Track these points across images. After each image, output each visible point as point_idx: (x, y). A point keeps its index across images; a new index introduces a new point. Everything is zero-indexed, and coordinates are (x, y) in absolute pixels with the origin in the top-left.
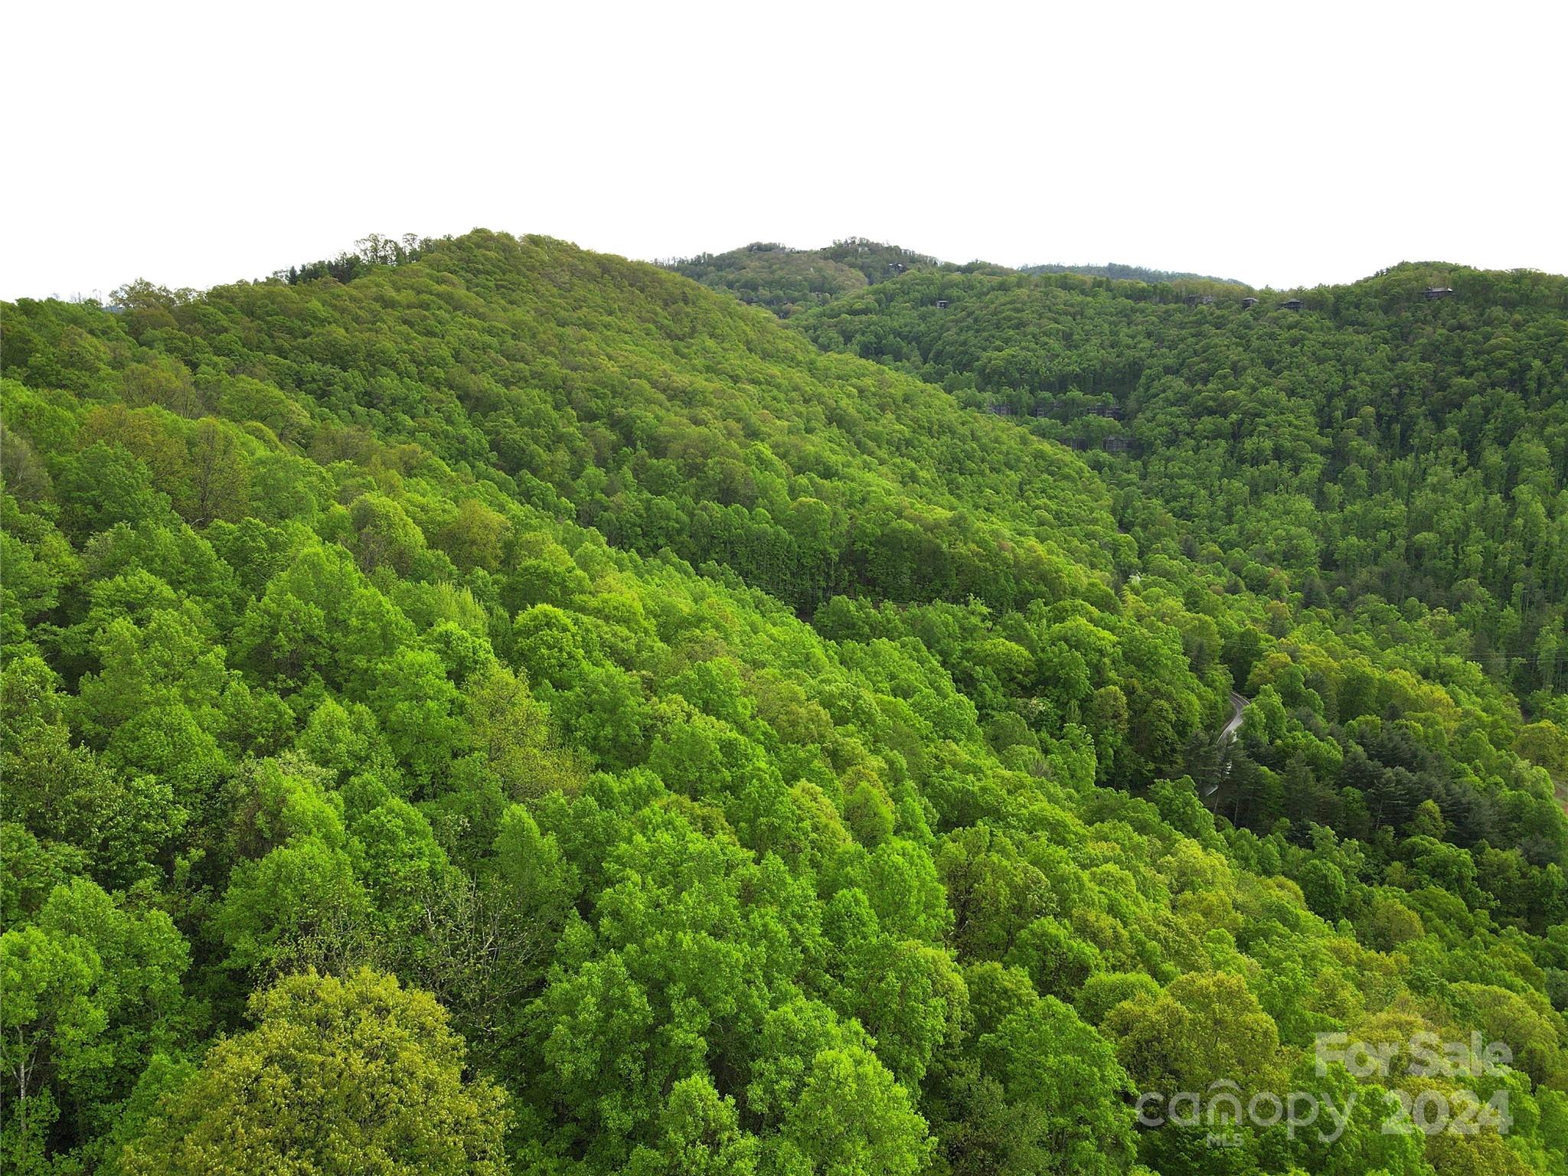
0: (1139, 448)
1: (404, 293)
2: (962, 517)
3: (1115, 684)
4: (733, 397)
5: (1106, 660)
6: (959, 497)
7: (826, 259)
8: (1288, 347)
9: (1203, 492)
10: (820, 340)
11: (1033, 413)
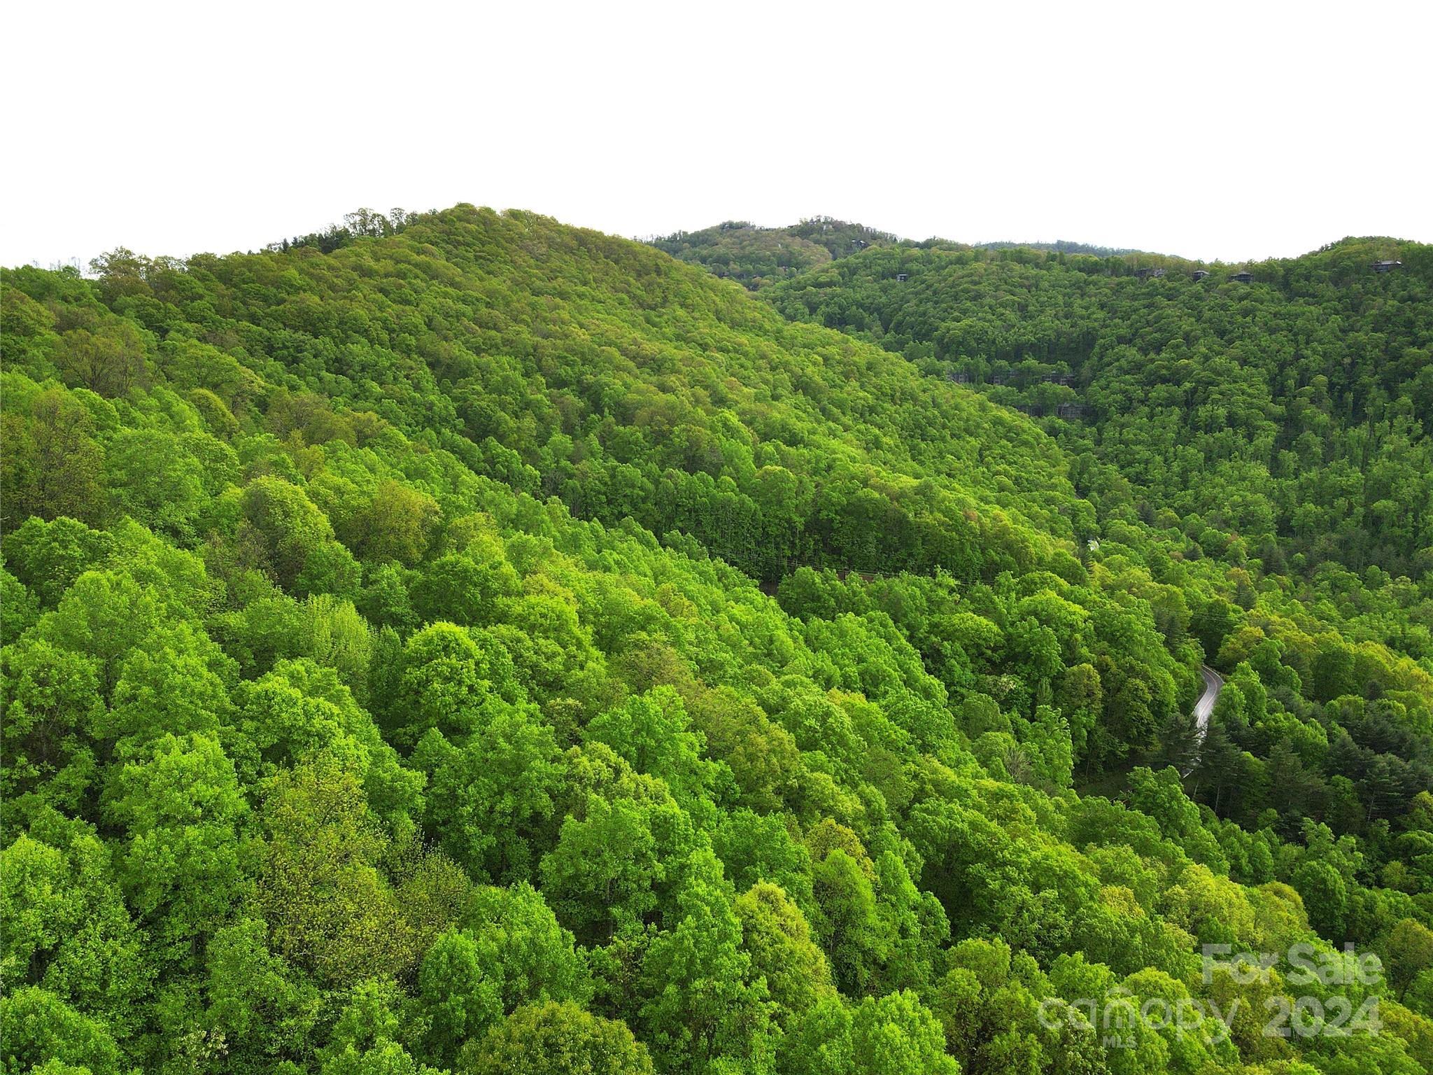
0: (1093, 415)
1: (383, 262)
2: (928, 486)
3: (1088, 661)
4: (701, 364)
5: (1078, 636)
6: (922, 463)
7: (793, 235)
8: (1239, 319)
9: (1158, 458)
10: (787, 311)
11: (990, 381)
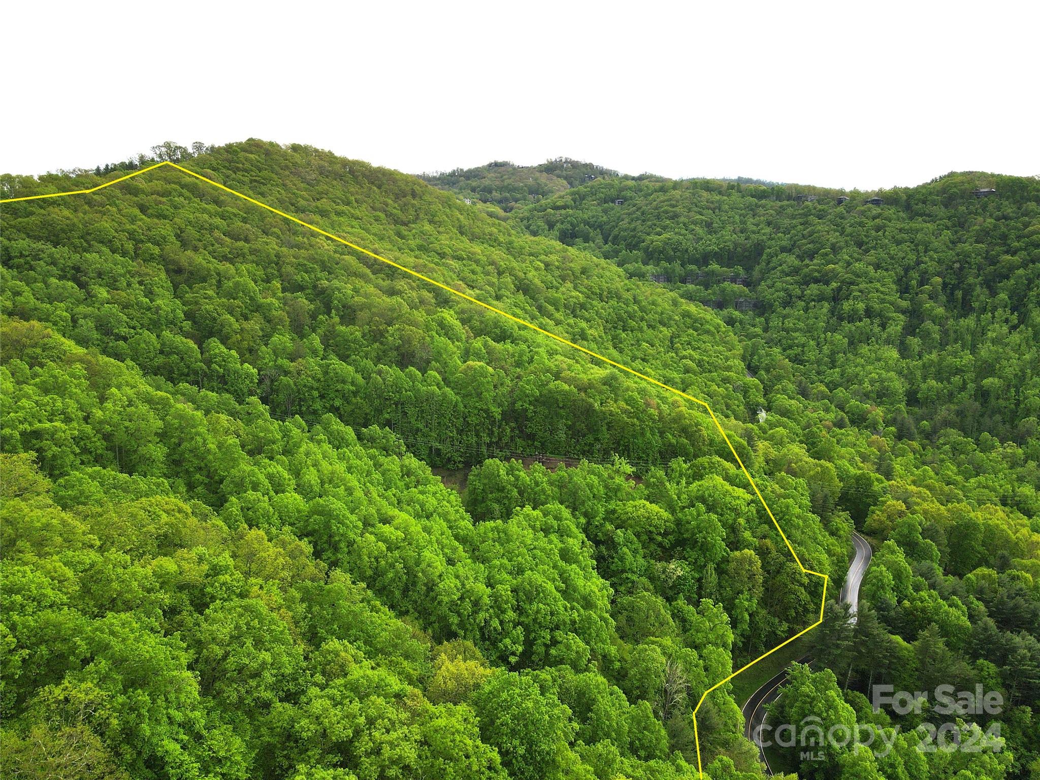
0: (762, 308)
2: (614, 376)
3: (750, 546)
4: (432, 270)
8: (873, 233)
9: (812, 343)
10: (531, 227)
11: (684, 281)
